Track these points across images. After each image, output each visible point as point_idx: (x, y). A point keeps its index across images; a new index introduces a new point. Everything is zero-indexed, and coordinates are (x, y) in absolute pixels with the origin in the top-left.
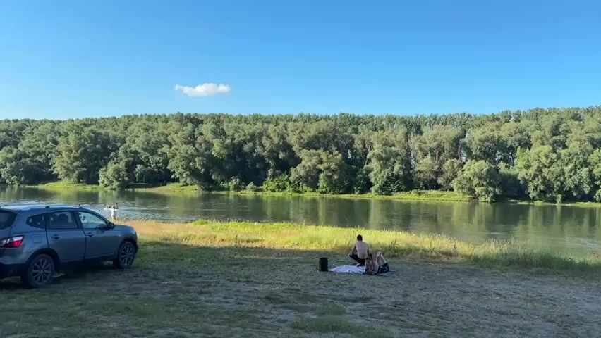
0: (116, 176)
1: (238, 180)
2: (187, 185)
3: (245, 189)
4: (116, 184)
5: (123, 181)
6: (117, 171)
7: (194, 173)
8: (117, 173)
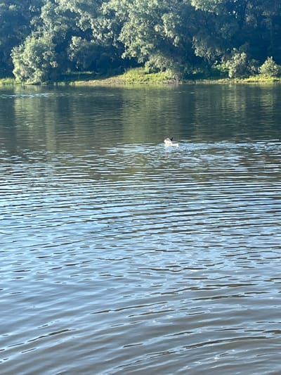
0: (38, 59)
1: (243, 55)
2: (157, 70)
3: (257, 73)
4: (38, 74)
5: (50, 68)
6: (38, 50)
7: (162, 45)
8: (38, 55)
